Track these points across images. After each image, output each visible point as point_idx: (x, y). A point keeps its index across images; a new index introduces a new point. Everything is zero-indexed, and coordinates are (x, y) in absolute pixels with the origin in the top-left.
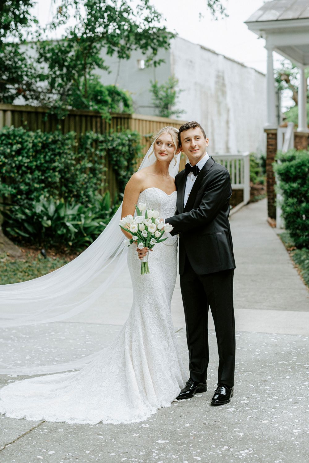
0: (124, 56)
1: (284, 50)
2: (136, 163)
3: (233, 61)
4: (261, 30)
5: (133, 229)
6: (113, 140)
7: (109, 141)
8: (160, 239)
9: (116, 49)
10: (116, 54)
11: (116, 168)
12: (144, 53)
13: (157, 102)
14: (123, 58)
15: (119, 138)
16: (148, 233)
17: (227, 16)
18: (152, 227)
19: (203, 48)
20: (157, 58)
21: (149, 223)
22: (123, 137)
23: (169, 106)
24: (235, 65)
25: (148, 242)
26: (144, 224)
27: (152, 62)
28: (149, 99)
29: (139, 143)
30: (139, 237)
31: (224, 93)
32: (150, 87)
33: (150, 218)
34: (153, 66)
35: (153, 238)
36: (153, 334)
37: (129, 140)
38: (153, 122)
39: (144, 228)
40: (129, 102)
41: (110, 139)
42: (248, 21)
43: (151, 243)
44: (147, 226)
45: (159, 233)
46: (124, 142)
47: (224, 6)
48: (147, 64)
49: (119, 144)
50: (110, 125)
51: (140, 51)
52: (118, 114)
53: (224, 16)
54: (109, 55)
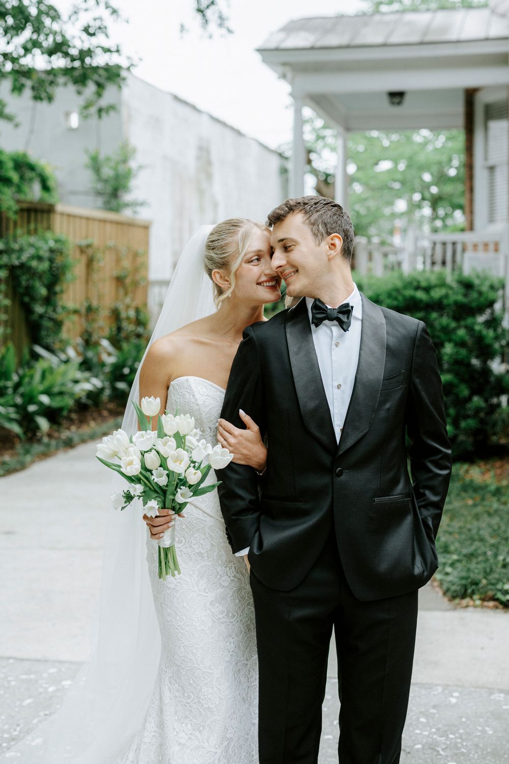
0: (43, 95)
1: (320, 101)
2: (62, 292)
3: (224, 124)
4: (285, 64)
5: (128, 468)
6: (21, 250)
7: (13, 251)
8: (202, 486)
9: (28, 83)
10: (28, 93)
11: (26, 299)
12: (79, 93)
13: (100, 186)
14: (41, 99)
15: (32, 245)
16: (168, 475)
17: (230, 31)
18: (178, 459)
20: (104, 102)
21: (168, 448)
22: (40, 244)
23: (120, 193)
25: (171, 497)
26: (158, 452)
27: (93, 110)
28: (85, 179)
29: (67, 256)
30: (145, 485)
31: (209, 176)
32: (86, 160)
33: (171, 434)
34: (96, 116)
35: (184, 485)
36: (180, 744)
37: (52, 251)
38: (94, 219)
39: (159, 463)
40: (51, 183)
41: (16, 246)
42: (263, 48)
43: (179, 499)
44: (165, 457)
45: (195, 474)
46: (42, 253)
47: (225, 13)
48: (85, 112)
49: (32, 258)
50: (15, 223)
51: (72, 88)
52: (31, 203)
53: (224, 31)
54: (16, 94)
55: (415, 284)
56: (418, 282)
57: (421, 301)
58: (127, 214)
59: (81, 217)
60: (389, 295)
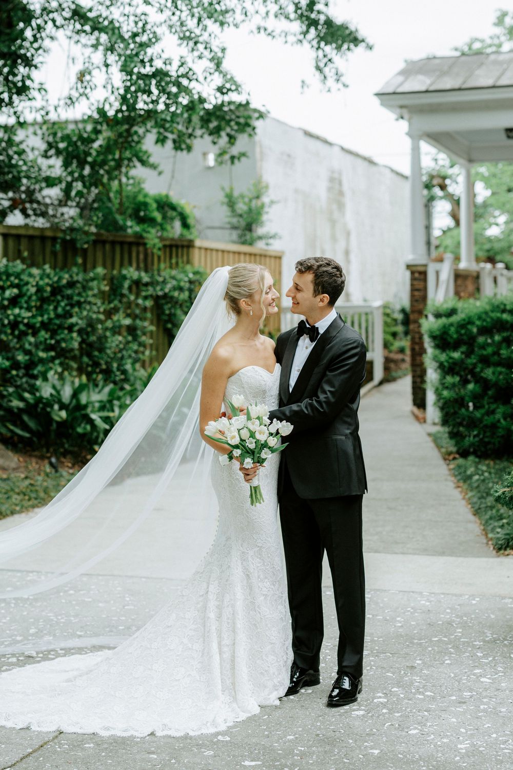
0: (183, 146)
1: (438, 138)
3: (357, 155)
4: (401, 107)
5: (233, 440)
6: (164, 282)
7: (158, 283)
9: (170, 136)
10: (169, 144)
11: (169, 326)
12: (214, 143)
13: (235, 220)
14: (182, 150)
15: (173, 278)
16: (256, 442)
17: (345, 86)
18: (261, 432)
19: (308, 134)
20: (235, 151)
21: (255, 426)
22: (181, 276)
23: (254, 226)
24: (359, 162)
25: (258, 455)
26: (248, 429)
27: (227, 157)
28: (222, 215)
30: (242, 450)
31: (341, 206)
32: (221, 197)
33: (255, 417)
34: (229, 162)
35: (266, 447)
37: (191, 282)
38: (229, 252)
39: (249, 435)
40: (190, 221)
41: (161, 279)
42: (381, 92)
44: (253, 431)
46: (182, 284)
47: (342, 70)
48: (219, 160)
49: (174, 289)
50: (159, 258)
51: (208, 139)
52: (172, 239)
53: (340, 85)
54: (159, 144)
55: (502, 307)
56: (505, 305)
57: (507, 322)
58: (260, 246)
59: (217, 250)
60: (480, 318)
